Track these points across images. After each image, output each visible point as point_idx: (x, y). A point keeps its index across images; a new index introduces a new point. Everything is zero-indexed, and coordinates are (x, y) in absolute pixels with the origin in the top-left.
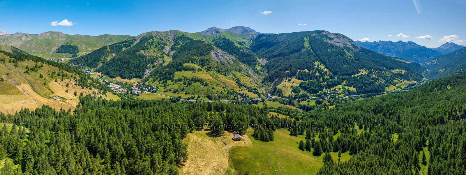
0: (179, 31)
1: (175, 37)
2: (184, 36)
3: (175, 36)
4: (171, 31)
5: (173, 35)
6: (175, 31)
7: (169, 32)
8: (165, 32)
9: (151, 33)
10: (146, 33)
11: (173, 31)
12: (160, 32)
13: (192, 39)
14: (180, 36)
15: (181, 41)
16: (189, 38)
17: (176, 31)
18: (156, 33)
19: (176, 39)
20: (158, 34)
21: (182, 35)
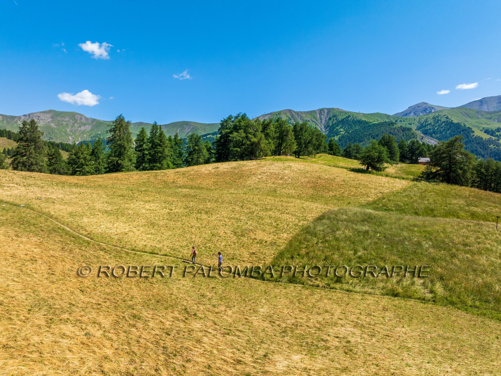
0: (338, 109)
1: (331, 121)
2: (350, 119)
4: (321, 111)
5: (326, 118)
6: (329, 110)
7: (318, 112)
8: (308, 112)
9: (279, 113)
10: (269, 114)
11: (325, 110)
12: (297, 113)
13: (367, 123)
14: (340, 118)
15: (342, 127)
16: (360, 122)
17: (333, 109)
18: (289, 114)
19: (333, 125)
20: (293, 116)
21: (344, 117)
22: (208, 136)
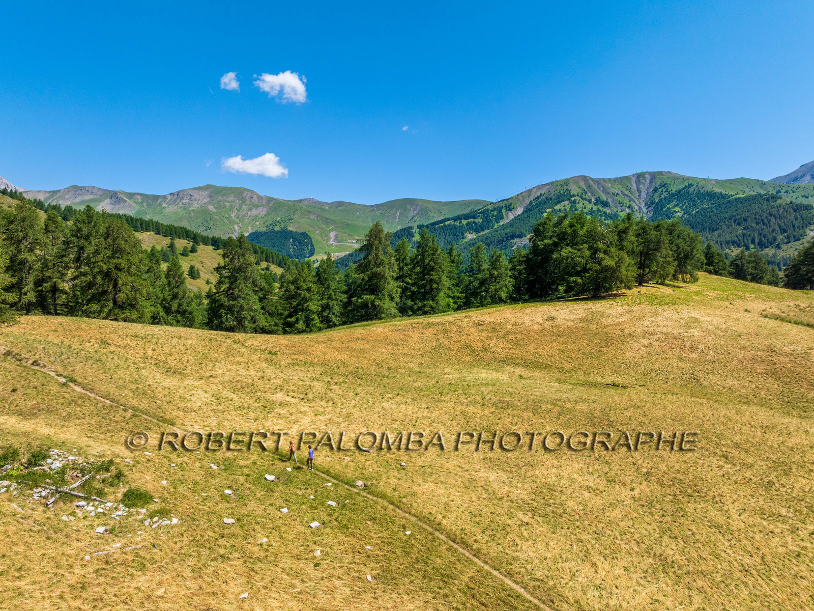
0: (670, 173)
1: (657, 194)
2: (691, 189)
3: (655, 190)
4: (639, 177)
5: (648, 189)
6: (653, 175)
7: (634, 179)
8: (615, 180)
9: (566, 182)
10: (548, 184)
11: (647, 176)
12: (597, 182)
13: (723, 196)
14: (674, 189)
15: (677, 205)
16: (711, 195)
17: (661, 173)
18: (582, 184)
19: (660, 200)
20: (589, 186)
21: (681, 187)
22: (447, 223)
